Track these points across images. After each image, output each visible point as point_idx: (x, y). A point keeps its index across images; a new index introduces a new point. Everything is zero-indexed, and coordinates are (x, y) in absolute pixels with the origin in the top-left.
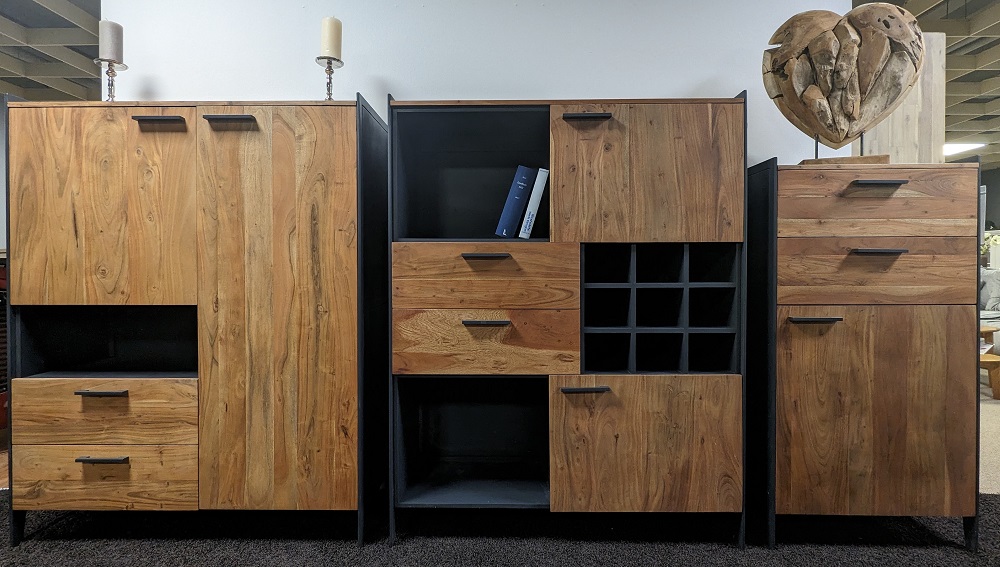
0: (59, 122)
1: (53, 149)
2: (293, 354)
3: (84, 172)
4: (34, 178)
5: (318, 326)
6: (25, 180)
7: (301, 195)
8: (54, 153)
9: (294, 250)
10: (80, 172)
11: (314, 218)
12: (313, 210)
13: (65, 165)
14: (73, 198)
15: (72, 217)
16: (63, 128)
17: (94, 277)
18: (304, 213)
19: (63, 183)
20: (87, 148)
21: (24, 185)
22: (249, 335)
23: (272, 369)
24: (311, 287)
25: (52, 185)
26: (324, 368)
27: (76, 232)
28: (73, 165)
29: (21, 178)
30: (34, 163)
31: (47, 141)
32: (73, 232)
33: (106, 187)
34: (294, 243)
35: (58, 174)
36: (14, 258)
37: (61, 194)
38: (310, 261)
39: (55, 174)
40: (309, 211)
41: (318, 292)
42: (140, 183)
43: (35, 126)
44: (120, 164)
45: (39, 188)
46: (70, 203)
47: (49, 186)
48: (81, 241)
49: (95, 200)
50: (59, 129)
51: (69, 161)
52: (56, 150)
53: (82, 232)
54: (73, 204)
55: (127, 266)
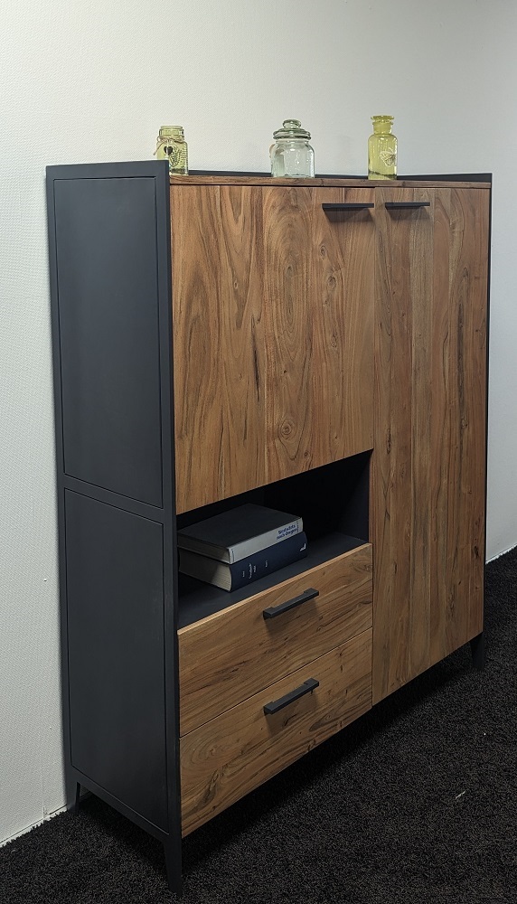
0: (237, 207)
1: (229, 254)
2: (445, 481)
3: (266, 283)
4: (205, 304)
5: (461, 443)
6: (194, 307)
7: (452, 294)
8: (231, 260)
9: (447, 361)
10: (262, 285)
11: (460, 320)
12: (460, 312)
13: (244, 277)
14: (253, 327)
15: (251, 355)
16: (241, 218)
17: (277, 441)
18: (454, 317)
19: (241, 305)
20: (269, 250)
21: (193, 314)
22: (414, 472)
23: (430, 506)
24: (457, 399)
25: (229, 310)
26: (464, 490)
27: (257, 378)
28: (253, 276)
29: (189, 306)
30: (206, 279)
31: (222, 239)
32: (252, 378)
33: (289, 309)
34: (447, 351)
35: (236, 292)
37: (239, 325)
38: (457, 371)
39: (232, 294)
40: (457, 312)
41: (462, 404)
43: (206, 216)
44: (305, 269)
45: (213, 315)
46: (250, 335)
47: (225, 310)
48: (263, 389)
49: (278, 326)
50: (237, 220)
51: (248, 270)
52: (233, 253)
53: (264, 377)
54: (254, 336)
55: (310, 415)
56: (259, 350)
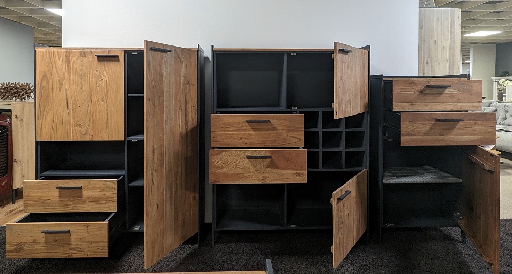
0: (60, 56)
1: (57, 69)
3: (71, 79)
4: (47, 83)
6: (43, 83)
8: (57, 71)
10: (70, 79)
13: (63, 76)
14: (66, 91)
15: (66, 100)
16: (61, 59)
17: (76, 128)
19: (61, 85)
20: (73, 68)
21: (43, 85)
25: (56, 86)
27: (68, 107)
28: (66, 76)
29: (42, 83)
30: (48, 75)
31: (54, 66)
32: (66, 106)
33: (82, 87)
36: (38, 119)
37: (60, 90)
39: (58, 81)
42: (98, 85)
43: (48, 58)
44: (88, 76)
45: (50, 87)
46: (65, 94)
47: (55, 86)
48: (70, 111)
49: (76, 93)
50: (60, 60)
51: (64, 74)
52: (58, 69)
53: (70, 107)
54: (66, 95)
55: (91, 123)
56: (68, 99)
